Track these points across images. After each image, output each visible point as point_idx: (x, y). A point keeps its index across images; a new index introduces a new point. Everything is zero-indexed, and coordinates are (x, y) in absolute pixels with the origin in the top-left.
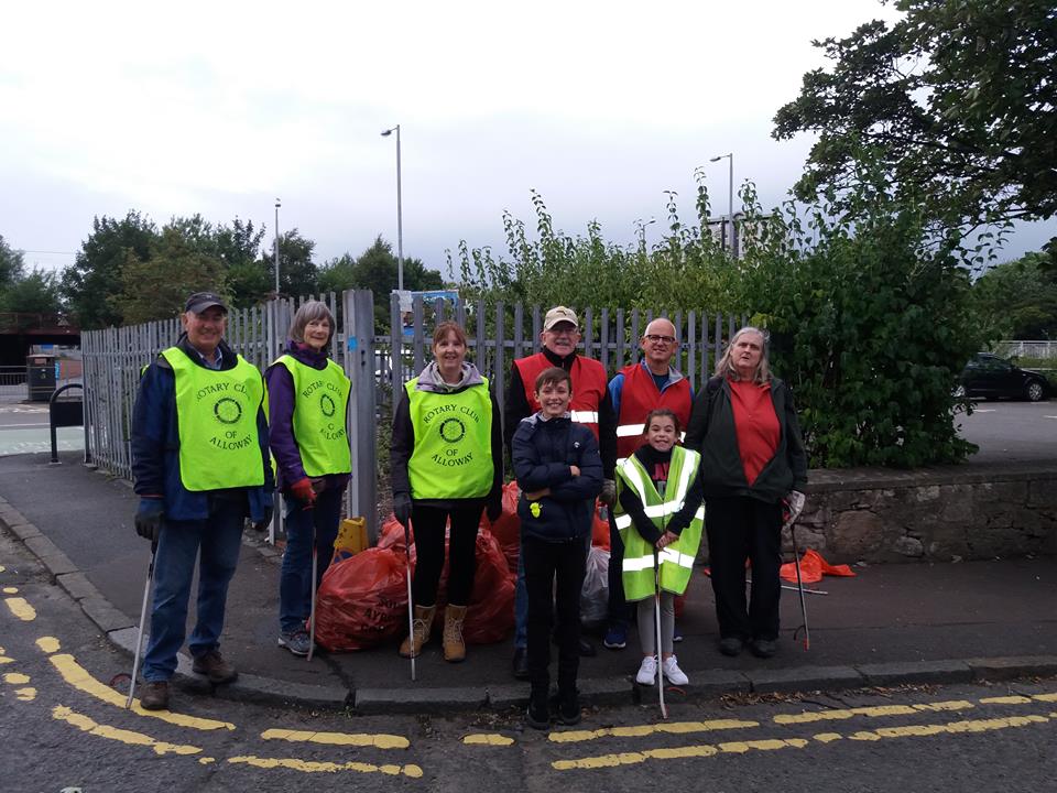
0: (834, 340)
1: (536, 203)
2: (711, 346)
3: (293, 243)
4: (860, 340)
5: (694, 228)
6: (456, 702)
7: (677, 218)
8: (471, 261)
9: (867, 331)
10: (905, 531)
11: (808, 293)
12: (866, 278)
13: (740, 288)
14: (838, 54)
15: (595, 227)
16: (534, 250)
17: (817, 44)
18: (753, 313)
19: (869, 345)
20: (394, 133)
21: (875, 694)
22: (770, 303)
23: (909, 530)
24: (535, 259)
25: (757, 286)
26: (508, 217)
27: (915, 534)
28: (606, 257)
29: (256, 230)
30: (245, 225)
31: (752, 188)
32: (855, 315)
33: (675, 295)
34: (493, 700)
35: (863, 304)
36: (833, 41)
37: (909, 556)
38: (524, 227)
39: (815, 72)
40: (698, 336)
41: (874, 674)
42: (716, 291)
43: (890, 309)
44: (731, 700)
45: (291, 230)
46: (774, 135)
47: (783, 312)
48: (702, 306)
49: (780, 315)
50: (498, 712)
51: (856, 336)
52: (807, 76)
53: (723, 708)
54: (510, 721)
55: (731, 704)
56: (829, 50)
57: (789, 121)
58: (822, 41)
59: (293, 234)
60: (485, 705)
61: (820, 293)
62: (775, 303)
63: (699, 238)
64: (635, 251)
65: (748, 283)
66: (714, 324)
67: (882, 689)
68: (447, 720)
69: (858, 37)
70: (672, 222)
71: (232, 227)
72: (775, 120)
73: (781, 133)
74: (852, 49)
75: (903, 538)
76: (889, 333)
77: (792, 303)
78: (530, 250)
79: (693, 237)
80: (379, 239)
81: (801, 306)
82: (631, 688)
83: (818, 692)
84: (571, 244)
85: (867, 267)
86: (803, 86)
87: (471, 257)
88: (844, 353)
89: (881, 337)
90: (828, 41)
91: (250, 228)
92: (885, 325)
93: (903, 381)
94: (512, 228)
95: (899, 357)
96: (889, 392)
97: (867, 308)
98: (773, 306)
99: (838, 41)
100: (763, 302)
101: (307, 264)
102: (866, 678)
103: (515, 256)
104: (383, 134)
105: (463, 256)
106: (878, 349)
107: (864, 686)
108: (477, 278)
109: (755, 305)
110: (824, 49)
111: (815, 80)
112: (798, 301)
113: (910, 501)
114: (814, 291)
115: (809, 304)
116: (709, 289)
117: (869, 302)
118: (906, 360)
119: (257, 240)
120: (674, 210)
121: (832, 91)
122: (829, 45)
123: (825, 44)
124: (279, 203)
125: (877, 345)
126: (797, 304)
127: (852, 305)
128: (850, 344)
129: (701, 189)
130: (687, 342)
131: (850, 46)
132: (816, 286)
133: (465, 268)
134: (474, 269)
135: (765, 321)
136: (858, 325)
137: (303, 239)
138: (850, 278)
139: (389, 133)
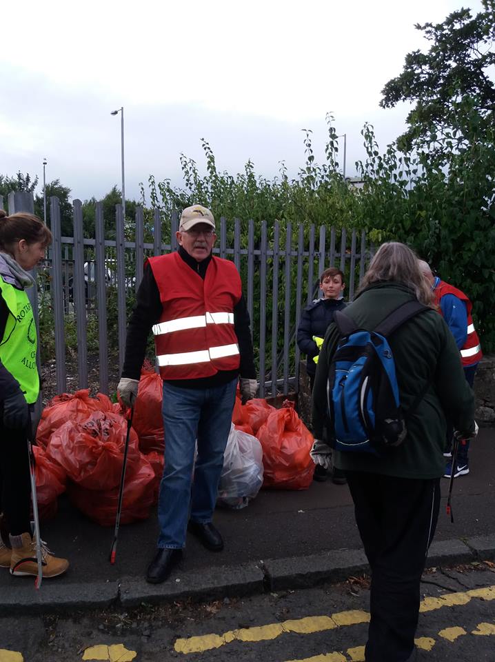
0: (434, 251)
1: (205, 149)
2: (337, 255)
3: (56, 189)
4: (454, 252)
5: (324, 166)
6: (84, 602)
7: (312, 151)
8: (158, 191)
9: (459, 244)
10: (483, 402)
11: (414, 213)
12: (460, 203)
13: (360, 210)
14: (434, 37)
15: (249, 165)
16: (205, 185)
17: (419, 27)
18: (370, 229)
19: (461, 256)
20: (120, 112)
21: (484, 570)
22: (383, 221)
23: (486, 401)
24: (206, 192)
25: (374, 208)
26: (184, 159)
27: (490, 405)
28: (258, 189)
29: (32, 180)
30: (25, 177)
31: (371, 130)
32: (451, 232)
33: (310, 214)
34: (124, 597)
35: (458, 223)
36: (431, 25)
37: (486, 422)
38: (195, 165)
39: (414, 53)
40: (327, 248)
41: (483, 549)
42: (342, 211)
43: (478, 227)
44: (356, 582)
45: (55, 180)
46: (381, 105)
47: (393, 229)
48: (330, 222)
49: (391, 231)
50: (127, 610)
51: (451, 248)
52: (409, 56)
53: (349, 594)
54: (139, 623)
55: (356, 588)
56: (427, 32)
57: (394, 92)
58: (422, 25)
59: (56, 183)
60: (115, 604)
61: (423, 213)
62: (388, 221)
63: (328, 173)
64: (279, 183)
65: (366, 205)
66: (341, 237)
67: (490, 563)
68: (75, 622)
69: (450, 21)
70: (308, 154)
71: (16, 178)
72: (383, 92)
73: (386, 103)
74: (444, 32)
75: (481, 407)
76: (477, 246)
77: (402, 222)
78: (202, 184)
79: (323, 173)
80: (115, 188)
81: (408, 224)
82: (261, 577)
83: (434, 569)
84: (233, 181)
85: (462, 193)
86: (405, 64)
87: (157, 188)
88: (442, 262)
89: (470, 250)
90: (428, 25)
91: (28, 179)
92: (473, 240)
93: (487, 285)
94: (188, 167)
95: (484, 266)
96: (475, 294)
97: (460, 226)
98: (386, 224)
99: (434, 25)
100: (378, 221)
101: (66, 203)
102: (475, 552)
103: (190, 188)
104: (112, 114)
105: (152, 187)
106: (468, 259)
107: (474, 560)
108: (162, 204)
109: (372, 223)
110: (424, 31)
111: (415, 59)
112: (406, 220)
113: (488, 379)
114: (418, 212)
115: (414, 223)
116: (337, 209)
117: (462, 221)
118: (488, 268)
119: (33, 187)
120: (310, 145)
121: (426, 68)
122: (429, 29)
123: (425, 28)
124: (46, 161)
125: (466, 256)
126: (405, 223)
127: (449, 223)
128: (447, 254)
129: (331, 130)
130: (318, 251)
131: (443, 30)
132: (420, 208)
133: (154, 197)
134: (160, 197)
135: (380, 235)
136: (453, 240)
137: (64, 187)
138: (449, 202)
139: (116, 113)
